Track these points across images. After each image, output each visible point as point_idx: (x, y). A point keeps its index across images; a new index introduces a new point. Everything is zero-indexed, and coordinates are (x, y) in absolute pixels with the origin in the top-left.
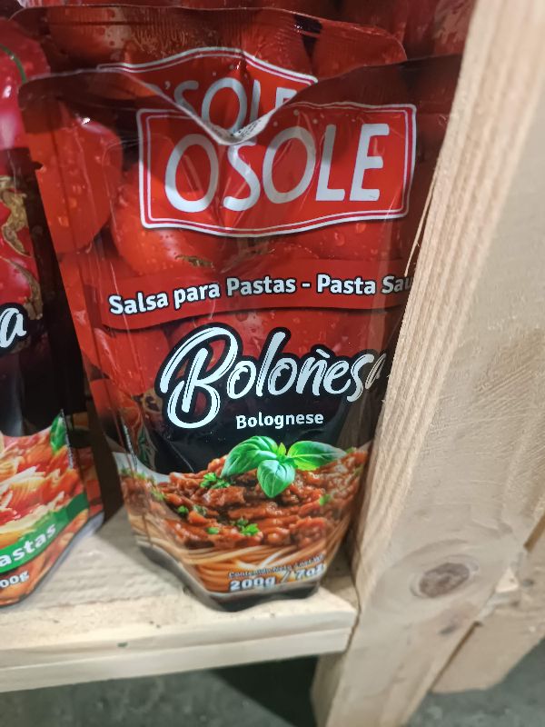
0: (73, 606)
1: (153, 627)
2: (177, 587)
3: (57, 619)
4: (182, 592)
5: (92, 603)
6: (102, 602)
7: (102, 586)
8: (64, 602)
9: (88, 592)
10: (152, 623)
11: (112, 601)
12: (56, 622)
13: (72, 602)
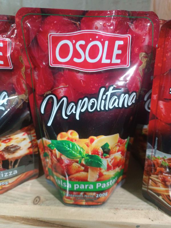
0: (120, 209)
1: (150, 220)
2: (156, 208)
3: (115, 213)
4: (158, 210)
5: (126, 209)
6: (129, 209)
7: (128, 204)
8: (116, 207)
9: (124, 205)
10: (150, 219)
11: (133, 209)
12: (115, 214)
13: (119, 208)
